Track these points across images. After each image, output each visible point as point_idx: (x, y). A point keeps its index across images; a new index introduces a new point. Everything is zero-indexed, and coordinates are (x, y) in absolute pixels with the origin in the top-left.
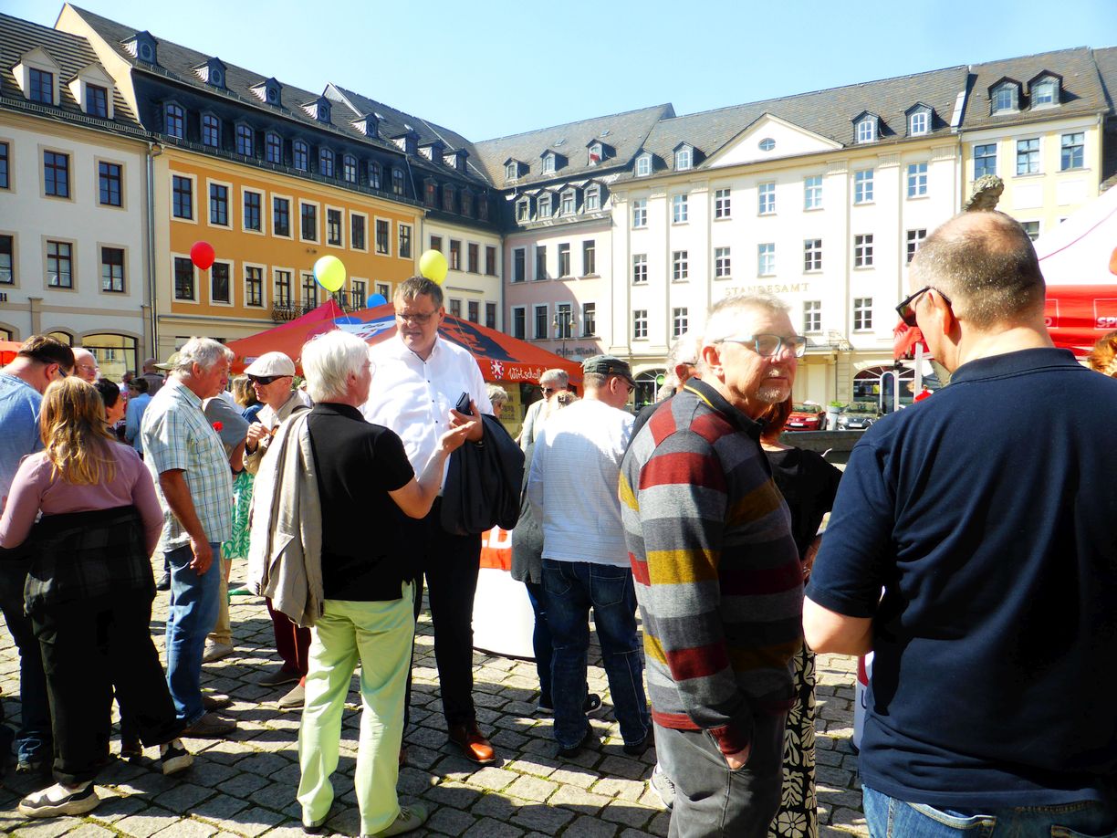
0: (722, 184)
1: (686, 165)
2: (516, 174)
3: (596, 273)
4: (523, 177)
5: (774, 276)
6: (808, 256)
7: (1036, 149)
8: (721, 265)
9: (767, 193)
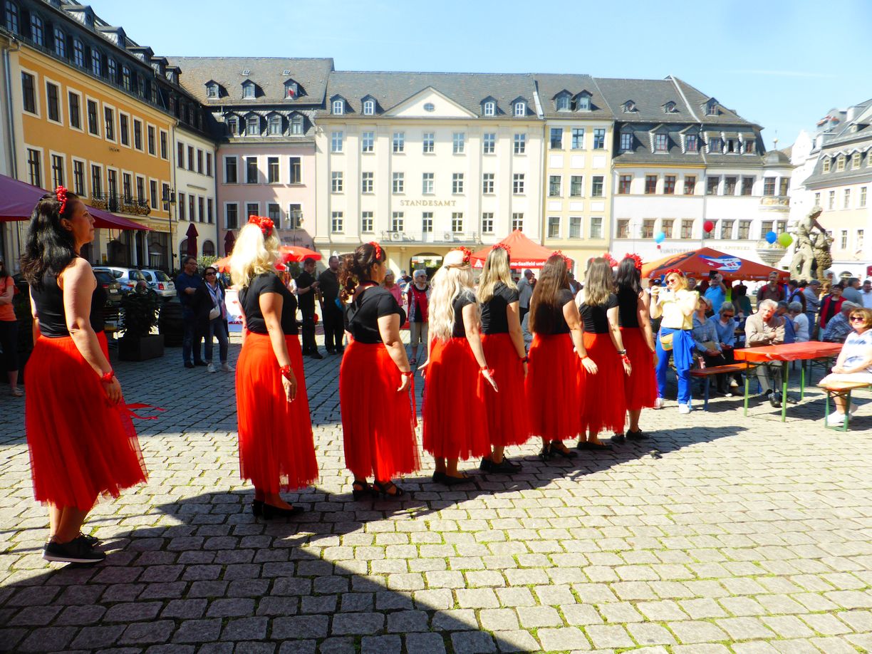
0: (397, 129)
1: (371, 112)
2: (217, 95)
3: (302, 182)
4: (225, 99)
5: (433, 195)
6: (455, 184)
7: (582, 135)
8: (397, 184)
9: (429, 140)
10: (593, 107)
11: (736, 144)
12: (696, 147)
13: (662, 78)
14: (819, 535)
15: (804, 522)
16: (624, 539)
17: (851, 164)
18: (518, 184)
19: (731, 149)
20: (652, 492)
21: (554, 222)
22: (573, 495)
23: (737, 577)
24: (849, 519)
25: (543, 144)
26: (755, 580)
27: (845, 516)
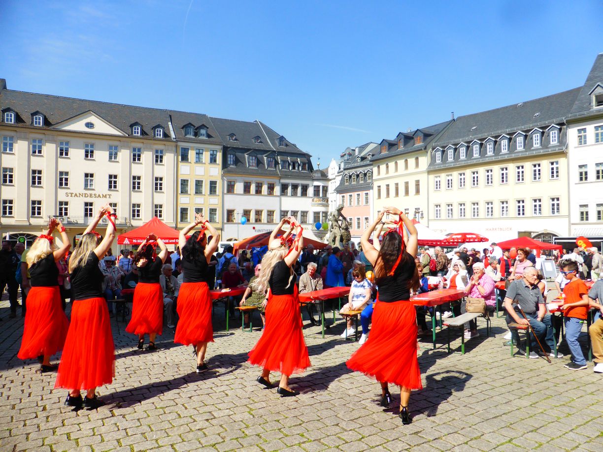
1: (40, 124)
5: (93, 190)
6: (110, 182)
7: (202, 154)
8: (63, 180)
9: (89, 149)
10: (209, 136)
11: (297, 165)
12: (274, 165)
13: (252, 121)
14: (338, 409)
15: (331, 402)
16: (219, 434)
17: (359, 179)
18: (158, 184)
19: (294, 168)
20: (241, 397)
21: (184, 211)
22: (186, 408)
23: (289, 446)
24: (355, 396)
25: (176, 157)
26: (300, 446)
27: (353, 394)
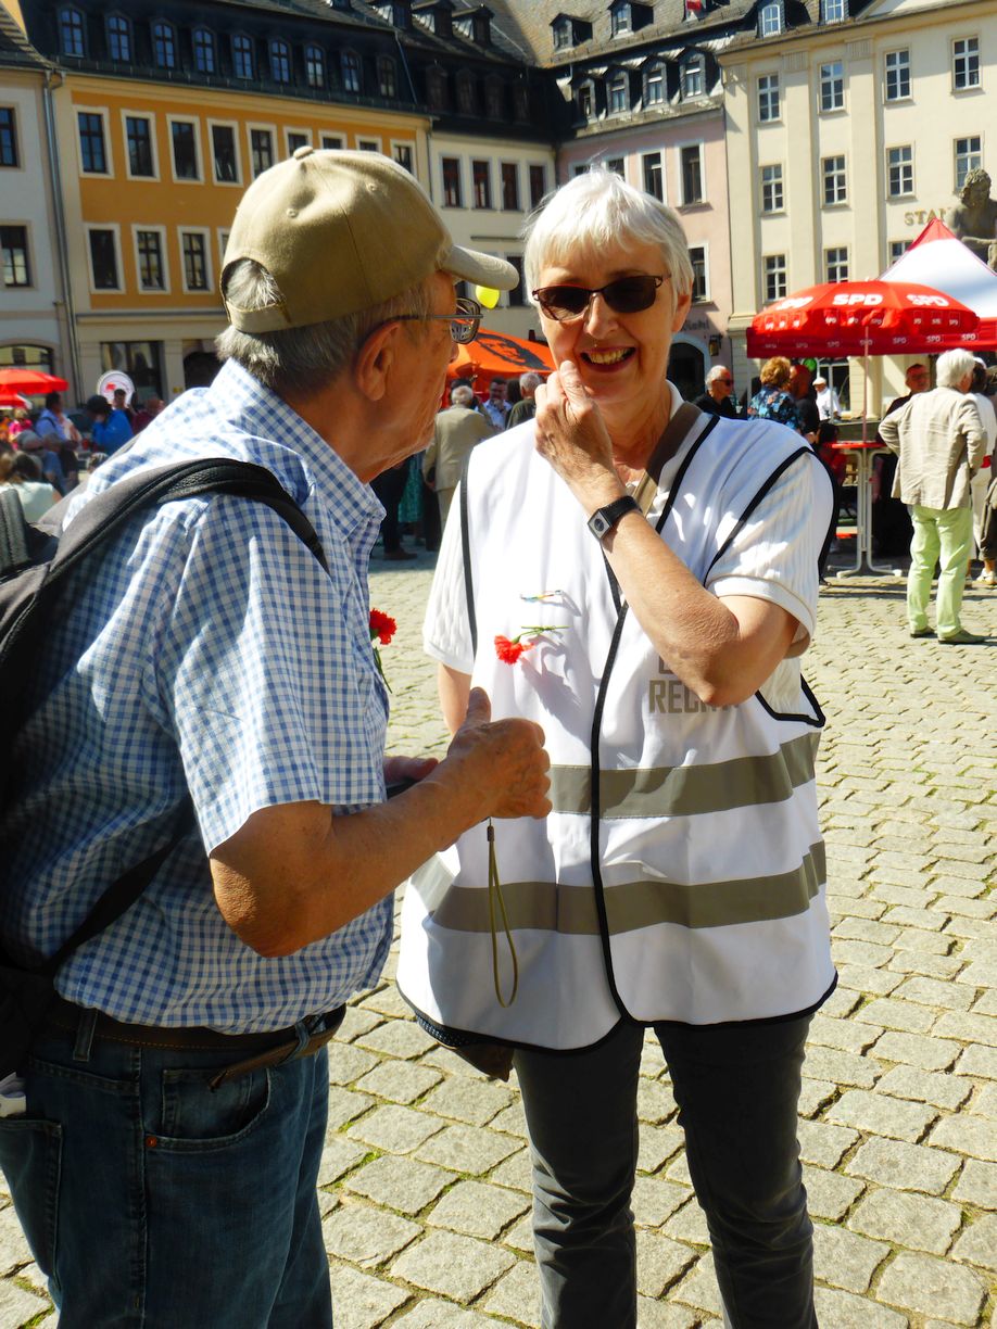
0: (893, 43)
1: (839, 16)
2: (570, 41)
3: (704, 200)
4: (582, 46)
8: (898, 176)
9: (967, 56)
